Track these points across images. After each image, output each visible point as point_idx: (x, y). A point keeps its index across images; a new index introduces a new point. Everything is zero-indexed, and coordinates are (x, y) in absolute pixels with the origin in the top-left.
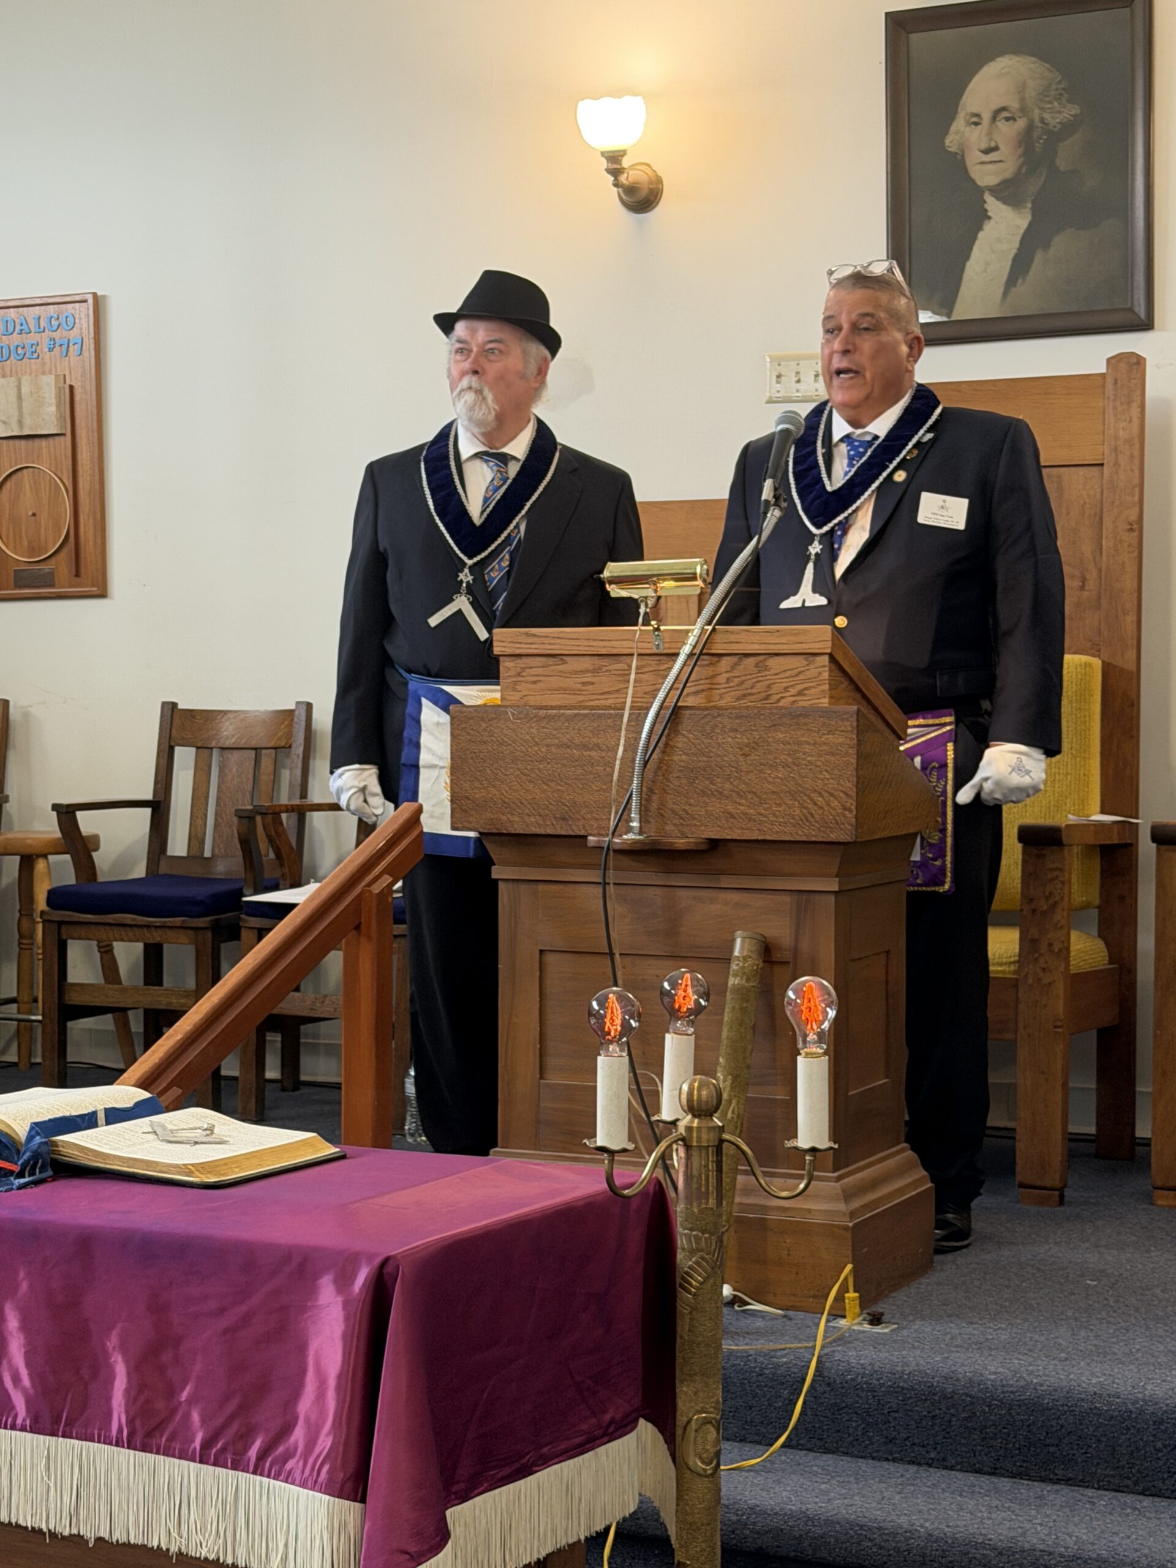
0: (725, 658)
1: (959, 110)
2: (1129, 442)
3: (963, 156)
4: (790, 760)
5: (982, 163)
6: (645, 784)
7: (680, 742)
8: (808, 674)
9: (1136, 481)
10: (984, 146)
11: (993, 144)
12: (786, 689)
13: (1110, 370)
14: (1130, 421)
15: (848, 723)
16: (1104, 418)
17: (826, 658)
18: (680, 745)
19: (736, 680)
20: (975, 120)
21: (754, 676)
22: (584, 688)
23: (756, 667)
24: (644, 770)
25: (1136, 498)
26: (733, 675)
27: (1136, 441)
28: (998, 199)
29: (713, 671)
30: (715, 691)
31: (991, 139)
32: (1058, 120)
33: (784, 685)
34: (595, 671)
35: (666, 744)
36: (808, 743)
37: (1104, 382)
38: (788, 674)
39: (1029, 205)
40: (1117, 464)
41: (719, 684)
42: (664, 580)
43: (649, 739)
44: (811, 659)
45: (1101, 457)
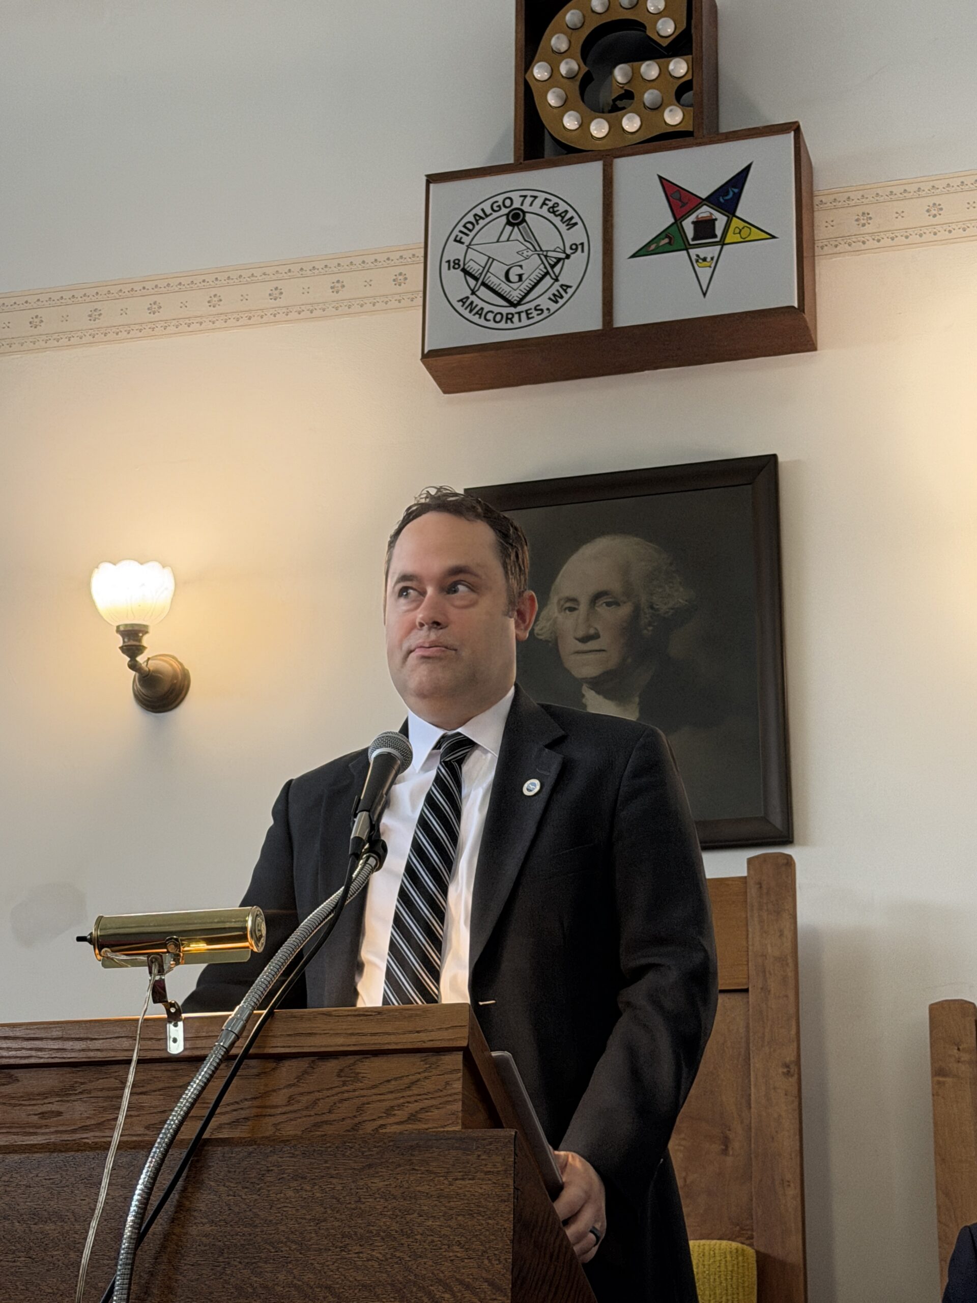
0: (287, 1063)
1: (551, 595)
2: (781, 960)
3: (556, 644)
4: (395, 1226)
5: (578, 652)
6: (135, 1278)
7: (204, 1201)
8: (428, 1086)
9: (792, 1010)
10: (581, 633)
11: (592, 631)
12: (389, 1112)
13: (752, 872)
14: (781, 935)
15: (499, 1159)
16: (747, 931)
17: (459, 1057)
18: (203, 1207)
19: (304, 1100)
20: (571, 605)
21: (337, 1090)
22: (44, 1122)
23: (339, 1076)
24: (136, 1249)
25: (793, 1032)
26: (301, 1090)
27: (790, 961)
28: (598, 693)
29: (266, 1085)
30: (267, 1119)
31: (590, 626)
32: (670, 605)
33: (387, 1104)
34: (64, 1093)
35: (180, 1207)
36: (428, 1196)
37: (746, 887)
38: (392, 1085)
39: (637, 700)
40: (765, 989)
41: (276, 1107)
42: (191, 940)
43: (148, 1199)
44: (433, 1059)
45: (745, 981)
